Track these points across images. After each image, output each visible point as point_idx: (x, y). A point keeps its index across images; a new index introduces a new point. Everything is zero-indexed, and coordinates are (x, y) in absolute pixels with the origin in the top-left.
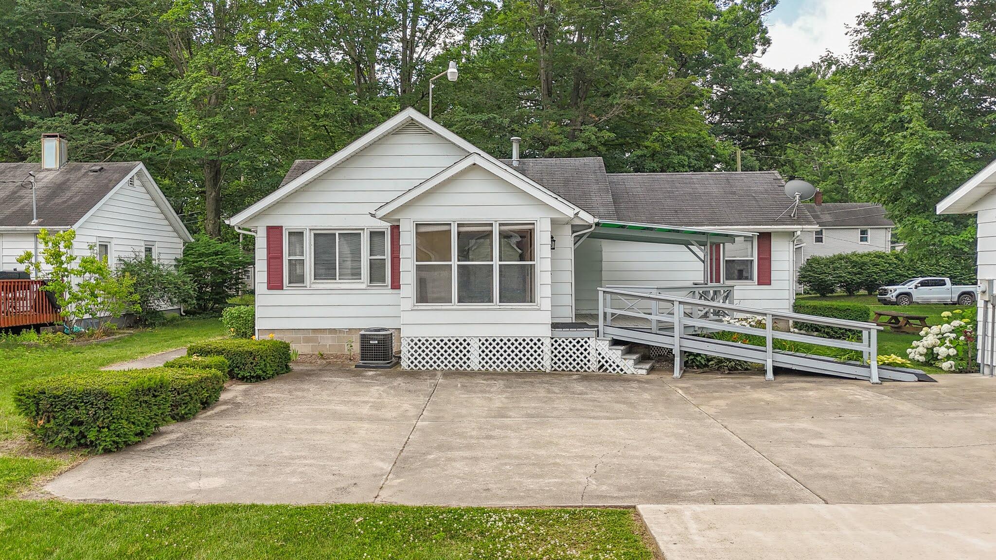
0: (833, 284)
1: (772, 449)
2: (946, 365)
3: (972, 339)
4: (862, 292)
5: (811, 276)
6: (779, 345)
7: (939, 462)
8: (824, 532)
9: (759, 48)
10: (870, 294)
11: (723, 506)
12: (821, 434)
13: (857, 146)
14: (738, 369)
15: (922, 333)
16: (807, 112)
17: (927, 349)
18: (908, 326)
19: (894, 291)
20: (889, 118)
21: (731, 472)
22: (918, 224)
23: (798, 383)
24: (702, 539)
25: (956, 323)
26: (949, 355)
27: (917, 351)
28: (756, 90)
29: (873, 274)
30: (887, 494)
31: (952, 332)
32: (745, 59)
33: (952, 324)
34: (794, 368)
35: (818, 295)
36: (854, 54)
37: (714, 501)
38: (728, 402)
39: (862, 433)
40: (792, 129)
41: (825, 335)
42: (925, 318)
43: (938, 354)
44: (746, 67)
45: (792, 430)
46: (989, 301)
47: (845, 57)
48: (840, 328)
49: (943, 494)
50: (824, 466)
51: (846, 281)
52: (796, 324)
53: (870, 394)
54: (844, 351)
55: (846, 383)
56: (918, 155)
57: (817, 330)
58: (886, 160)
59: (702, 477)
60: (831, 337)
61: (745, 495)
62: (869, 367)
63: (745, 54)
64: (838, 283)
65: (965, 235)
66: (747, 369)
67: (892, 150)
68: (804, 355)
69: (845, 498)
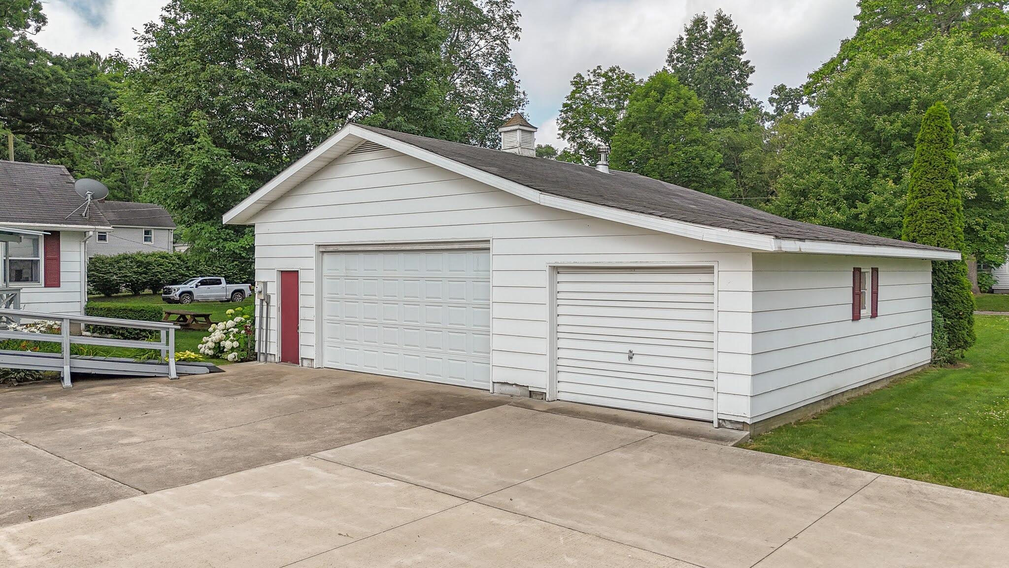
0: (118, 284)
1: (83, 455)
2: (230, 357)
3: (250, 332)
4: (147, 291)
5: (95, 276)
6: (76, 351)
7: (235, 439)
8: (147, 519)
9: (33, 24)
10: (155, 293)
11: (42, 521)
12: (130, 432)
13: (150, 152)
14: (28, 380)
15: (211, 329)
16: (90, 105)
17: (215, 343)
18: (194, 323)
19: (177, 290)
20: (179, 130)
21: (42, 486)
22: (206, 230)
23: (99, 387)
24: (26, 557)
25: (238, 319)
26: (233, 347)
27: (207, 346)
28: (30, 71)
29: (158, 274)
30: (197, 474)
31: (235, 327)
32: (16, 33)
33: (235, 320)
34: (93, 372)
35: (103, 295)
36: (144, 61)
37: (31, 519)
38: (23, 415)
39: (167, 425)
40: (72, 120)
41: (120, 337)
42: (209, 315)
43: (224, 347)
44: (17, 42)
45: (101, 434)
46: (264, 299)
47: (135, 62)
48: (135, 329)
49: (241, 464)
50: (139, 461)
51: (131, 281)
52: (87, 327)
53: (170, 389)
54: (143, 351)
55: (146, 382)
56: (205, 168)
57: (112, 332)
58: (176, 169)
59: (11, 498)
60: (126, 338)
61: (63, 505)
62: (167, 364)
63: (17, 27)
64: (123, 283)
65: (243, 242)
66: (39, 379)
67: (182, 160)
68: (103, 358)
69: (161, 485)
